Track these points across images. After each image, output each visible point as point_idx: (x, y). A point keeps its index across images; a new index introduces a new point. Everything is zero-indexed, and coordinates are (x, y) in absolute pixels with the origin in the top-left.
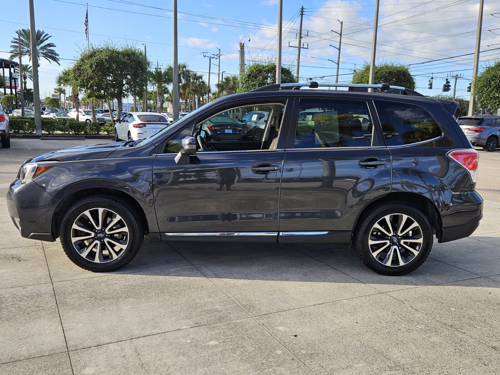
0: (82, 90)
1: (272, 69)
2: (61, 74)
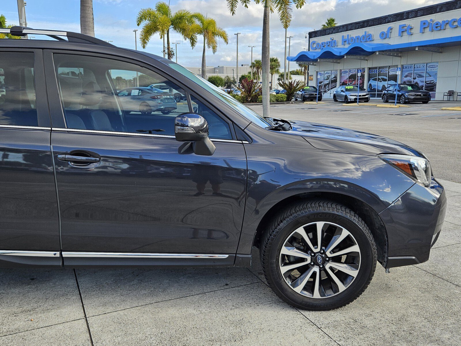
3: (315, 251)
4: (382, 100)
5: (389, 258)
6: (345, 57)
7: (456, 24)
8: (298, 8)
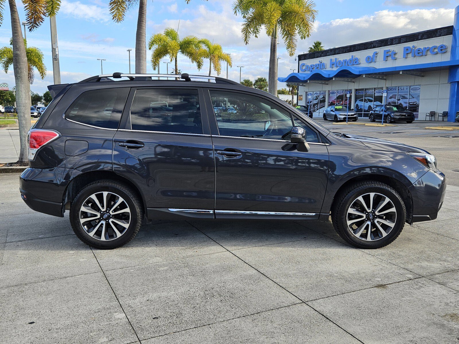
3: (369, 211)
4: (369, 120)
5: (414, 216)
6: (334, 79)
7: (436, 50)
8: (302, 39)
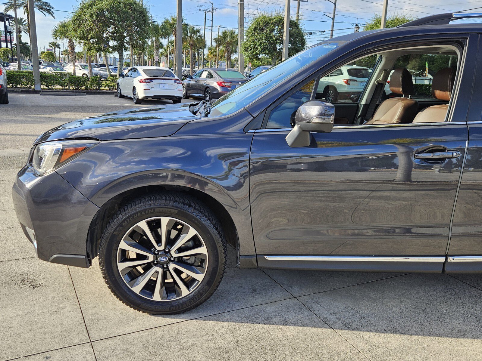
0: (82, 43)
1: (280, 22)
2: (57, 27)
